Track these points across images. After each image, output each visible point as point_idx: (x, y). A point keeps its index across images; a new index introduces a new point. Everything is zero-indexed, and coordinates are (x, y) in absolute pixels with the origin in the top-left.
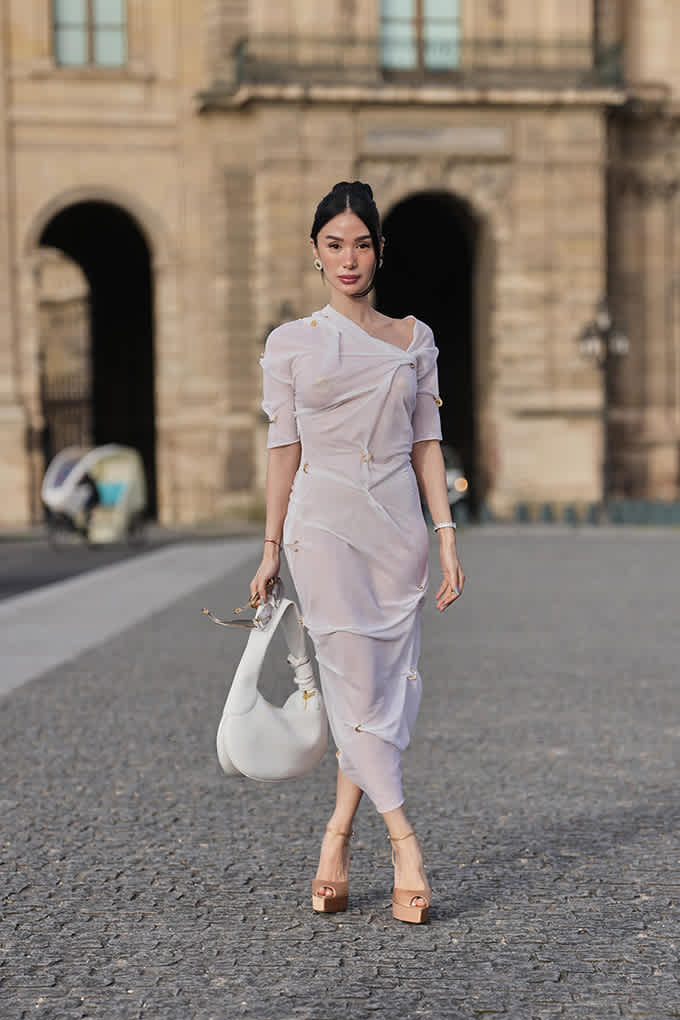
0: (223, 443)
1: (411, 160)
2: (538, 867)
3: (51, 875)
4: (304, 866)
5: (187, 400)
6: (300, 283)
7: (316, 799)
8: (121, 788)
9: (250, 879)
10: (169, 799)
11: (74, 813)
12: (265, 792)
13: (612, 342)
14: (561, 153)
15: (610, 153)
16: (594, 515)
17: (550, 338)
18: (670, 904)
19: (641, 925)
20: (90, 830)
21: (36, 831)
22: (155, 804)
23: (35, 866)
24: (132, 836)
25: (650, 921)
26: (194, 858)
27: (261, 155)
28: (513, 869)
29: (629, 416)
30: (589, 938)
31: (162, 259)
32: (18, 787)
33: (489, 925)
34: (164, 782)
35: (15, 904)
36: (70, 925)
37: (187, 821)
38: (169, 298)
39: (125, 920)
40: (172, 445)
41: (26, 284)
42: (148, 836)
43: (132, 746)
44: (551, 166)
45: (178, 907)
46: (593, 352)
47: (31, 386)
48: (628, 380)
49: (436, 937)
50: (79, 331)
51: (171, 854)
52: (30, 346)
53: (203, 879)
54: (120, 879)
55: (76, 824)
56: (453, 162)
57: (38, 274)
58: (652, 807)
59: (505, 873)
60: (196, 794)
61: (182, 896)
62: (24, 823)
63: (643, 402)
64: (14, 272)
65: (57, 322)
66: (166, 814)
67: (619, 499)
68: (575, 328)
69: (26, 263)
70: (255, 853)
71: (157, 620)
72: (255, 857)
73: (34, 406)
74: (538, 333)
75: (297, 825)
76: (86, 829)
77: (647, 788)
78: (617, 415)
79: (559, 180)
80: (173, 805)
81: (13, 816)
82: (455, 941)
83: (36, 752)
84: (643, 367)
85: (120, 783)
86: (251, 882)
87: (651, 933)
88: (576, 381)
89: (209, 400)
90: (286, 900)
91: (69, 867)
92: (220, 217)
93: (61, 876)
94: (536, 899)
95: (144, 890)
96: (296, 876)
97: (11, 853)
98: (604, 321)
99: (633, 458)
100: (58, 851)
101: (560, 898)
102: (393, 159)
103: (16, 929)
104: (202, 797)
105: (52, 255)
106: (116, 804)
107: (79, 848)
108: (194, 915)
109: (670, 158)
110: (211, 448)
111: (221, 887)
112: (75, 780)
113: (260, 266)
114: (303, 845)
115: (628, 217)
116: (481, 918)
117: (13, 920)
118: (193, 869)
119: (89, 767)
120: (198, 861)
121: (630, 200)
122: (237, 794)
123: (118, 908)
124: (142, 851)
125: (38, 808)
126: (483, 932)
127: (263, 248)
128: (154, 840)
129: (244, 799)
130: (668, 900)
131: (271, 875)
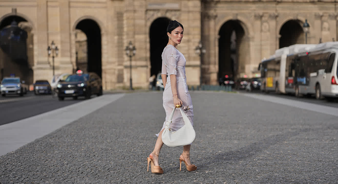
0: (117, 72)
1: (158, 10)
2: (174, 166)
3: (64, 168)
4: (121, 166)
5: (109, 63)
6: (134, 37)
7: (127, 151)
8: (83, 149)
9: (109, 169)
10: (93, 151)
11: (72, 154)
12: (115, 149)
13: (202, 50)
14: (191, 9)
15: (202, 9)
16: (198, 88)
17: (189, 49)
18: (202, 174)
19: (195, 179)
20: (75, 158)
21: (62, 158)
22: (90, 152)
23: (61, 166)
24: (84, 159)
25: (197, 178)
26: (97, 164)
27: (125, 9)
28: (168, 166)
29: (206, 67)
30: (183, 182)
31: (103, 32)
32: (60, 148)
33: (161, 179)
34: (93, 147)
35: (55, 175)
36: (66, 179)
37: (97, 156)
38: (105, 40)
39: (79, 178)
40: (105, 73)
41: (73, 37)
42: (88, 159)
43: (87, 139)
44: (189, 12)
45: (92, 175)
46: (198, 53)
47: (74, 59)
48: (206, 59)
49: (149, 182)
50: (85, 48)
51: (92, 163)
52: (74, 51)
53: (98, 169)
54: (79, 169)
55: (71, 157)
56: (168, 11)
57: (76, 35)
58: (202, 152)
59: (167, 167)
60: (100, 149)
61: (93, 173)
62: (60, 156)
63: (209, 64)
64: (70, 35)
65: (80, 46)
66: (92, 154)
67: (204, 84)
68: (194, 47)
69: (73, 33)
70: (111, 163)
71: (98, 111)
72: (111, 164)
73: (75, 64)
74: (187, 48)
75: (121, 157)
76: (74, 158)
77: (200, 148)
78: (203, 66)
79: (191, 15)
80: (94, 152)
81: (57, 155)
82: (153, 182)
83: (65, 140)
84: (209, 56)
85: (83, 147)
86: (109, 170)
87: (197, 180)
88: (195, 59)
89: (113, 63)
90: (116, 173)
91: (68, 166)
92: (116, 23)
93: (66, 168)
94: (173, 173)
95: (84, 171)
96: (119, 168)
97: (56, 163)
98: (200, 46)
99: (207, 76)
100: (66, 163)
101: (178, 173)
102: (154, 10)
103: (54, 180)
104: (101, 150)
105: (79, 31)
106: (81, 152)
107: (71, 162)
108: (95, 177)
109: (215, 10)
110: (114, 73)
111: (102, 171)
112: (73, 147)
113: (125, 33)
114: (122, 161)
115: (206, 23)
116: (159, 177)
117: (54, 178)
118: (96, 166)
119: (77, 144)
120: (98, 165)
121: (206, 19)
122: (109, 150)
123: (78, 176)
124: (86, 163)
125: (64, 153)
126: (159, 180)
127: (125, 29)
128: (89, 160)
129: (110, 151)
130: (202, 173)
131: (114, 168)
